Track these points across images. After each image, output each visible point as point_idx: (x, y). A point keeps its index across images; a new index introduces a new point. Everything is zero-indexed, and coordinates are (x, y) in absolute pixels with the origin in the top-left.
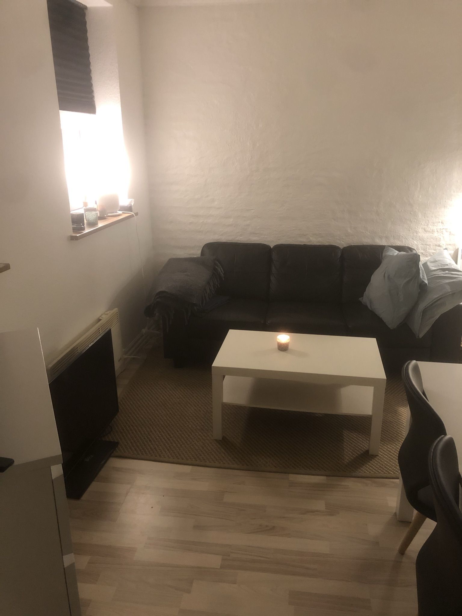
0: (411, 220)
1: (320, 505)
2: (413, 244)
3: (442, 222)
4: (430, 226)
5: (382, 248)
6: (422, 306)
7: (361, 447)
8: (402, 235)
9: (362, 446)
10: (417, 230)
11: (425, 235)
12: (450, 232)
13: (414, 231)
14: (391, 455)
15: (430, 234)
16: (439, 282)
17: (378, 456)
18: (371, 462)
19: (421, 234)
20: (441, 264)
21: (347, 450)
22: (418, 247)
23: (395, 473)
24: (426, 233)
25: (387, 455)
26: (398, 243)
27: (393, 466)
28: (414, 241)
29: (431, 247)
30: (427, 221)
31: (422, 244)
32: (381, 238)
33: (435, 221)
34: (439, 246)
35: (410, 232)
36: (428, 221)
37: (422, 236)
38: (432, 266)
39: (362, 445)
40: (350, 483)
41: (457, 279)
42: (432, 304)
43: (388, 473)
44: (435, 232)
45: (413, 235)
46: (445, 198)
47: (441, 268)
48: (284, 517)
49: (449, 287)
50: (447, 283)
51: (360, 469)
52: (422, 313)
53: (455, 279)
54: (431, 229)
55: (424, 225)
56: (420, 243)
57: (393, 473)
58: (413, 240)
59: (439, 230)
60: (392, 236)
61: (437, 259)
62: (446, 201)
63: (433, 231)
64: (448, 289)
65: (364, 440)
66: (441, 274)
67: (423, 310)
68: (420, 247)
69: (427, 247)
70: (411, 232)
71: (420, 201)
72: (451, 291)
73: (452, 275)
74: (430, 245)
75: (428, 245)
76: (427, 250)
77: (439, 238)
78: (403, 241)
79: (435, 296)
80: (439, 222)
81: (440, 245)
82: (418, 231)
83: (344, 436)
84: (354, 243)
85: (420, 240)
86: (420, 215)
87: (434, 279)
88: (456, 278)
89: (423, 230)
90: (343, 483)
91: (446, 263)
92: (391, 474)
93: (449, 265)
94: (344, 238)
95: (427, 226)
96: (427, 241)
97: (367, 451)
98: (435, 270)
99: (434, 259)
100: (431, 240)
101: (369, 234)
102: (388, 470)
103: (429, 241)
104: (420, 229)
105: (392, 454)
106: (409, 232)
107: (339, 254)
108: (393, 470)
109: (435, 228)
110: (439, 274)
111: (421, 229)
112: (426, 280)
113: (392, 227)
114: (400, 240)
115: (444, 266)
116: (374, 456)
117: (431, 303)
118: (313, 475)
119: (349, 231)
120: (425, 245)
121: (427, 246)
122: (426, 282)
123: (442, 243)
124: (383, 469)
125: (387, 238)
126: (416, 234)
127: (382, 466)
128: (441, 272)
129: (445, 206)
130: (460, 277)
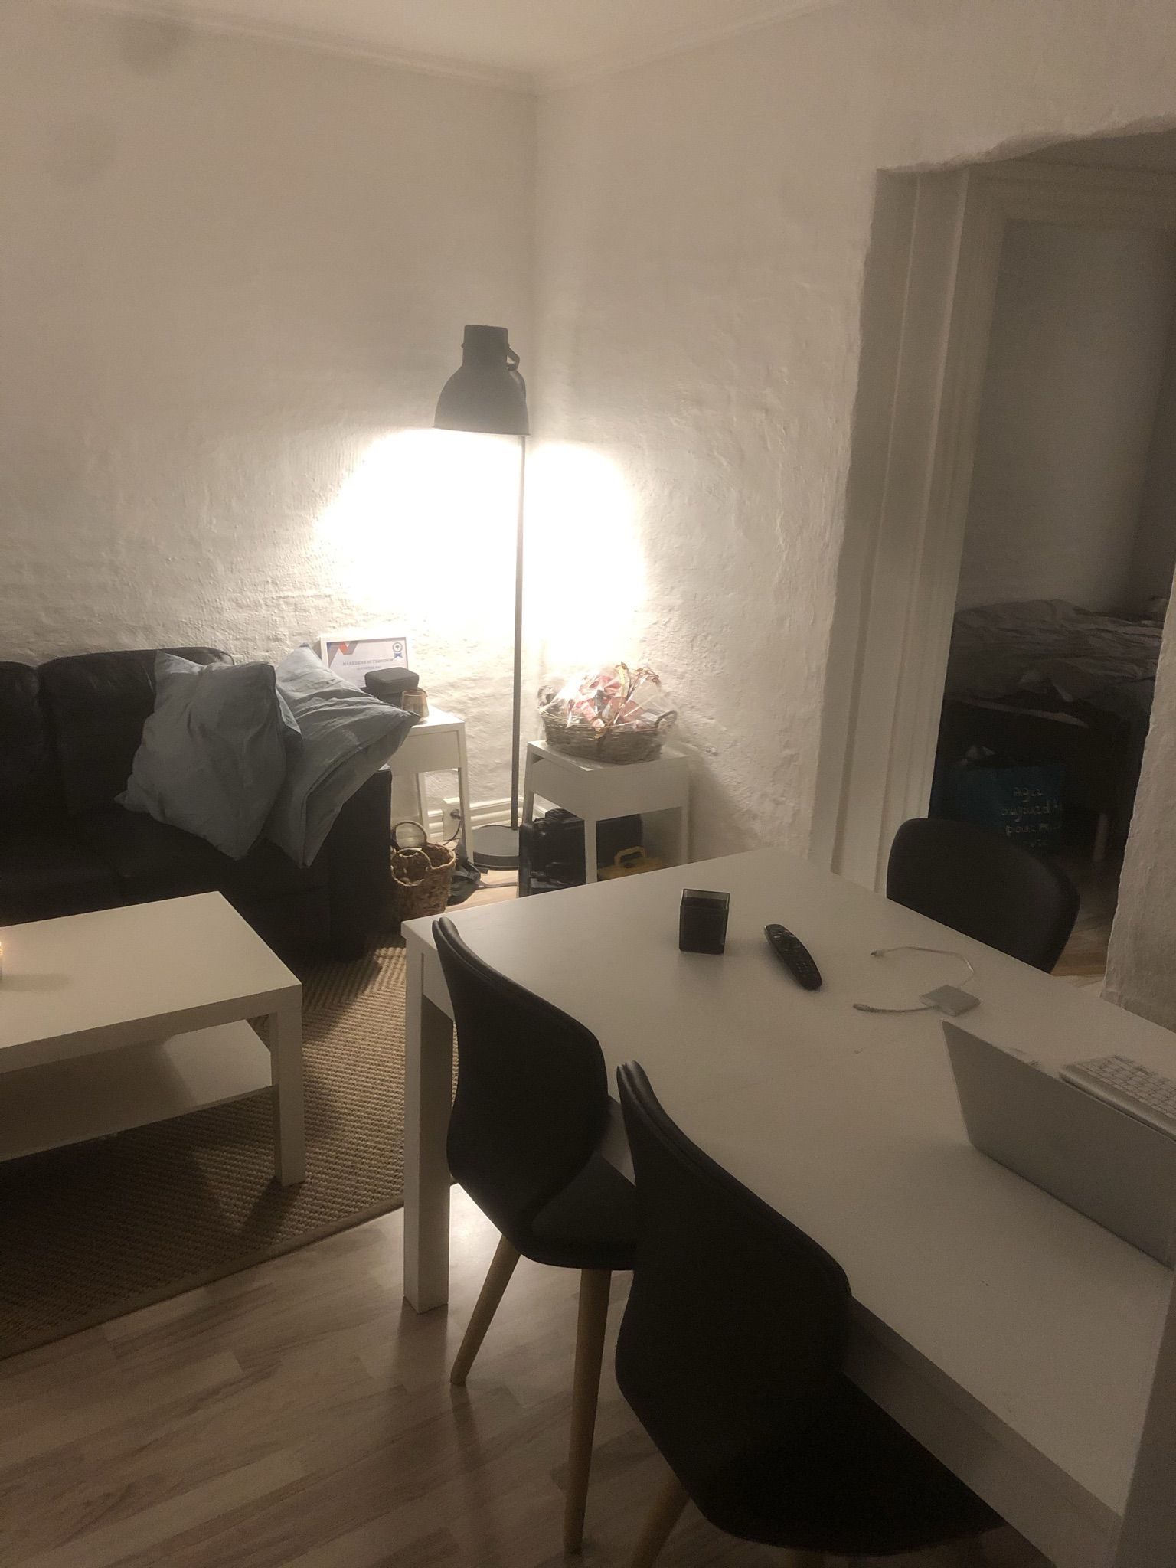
0: (200, 581)
1: (223, 1367)
2: (216, 641)
3: (273, 582)
4: (249, 594)
5: (148, 659)
6: (301, 790)
7: (256, 1177)
8: (185, 619)
9: (255, 1173)
10: (219, 606)
11: (240, 617)
12: (295, 604)
13: (212, 609)
14: (334, 1169)
15: (251, 613)
16: (326, 725)
17: (304, 1182)
18: (296, 1203)
19: (231, 614)
20: (311, 682)
21: (224, 1199)
22: (228, 647)
23: (361, 1207)
24: (240, 610)
25: (323, 1173)
26: (180, 643)
27: (348, 1194)
28: (218, 633)
29: (259, 643)
30: (240, 582)
31: (237, 639)
32: (132, 631)
33: (257, 581)
34: (277, 639)
35: (203, 612)
36: (241, 579)
37: (232, 618)
38: (294, 691)
39: (255, 1170)
40: (269, 1277)
41: (364, 713)
42: (325, 780)
43: (346, 1214)
44: (260, 606)
45: (210, 618)
46: (273, 525)
47: (316, 692)
48: (142, 1449)
49: (353, 735)
50: (346, 726)
51: (278, 1233)
52: (305, 805)
53: (359, 713)
54: (252, 599)
55: (234, 591)
56: (231, 637)
57: (357, 1210)
58: (213, 631)
59: (269, 602)
60: (161, 624)
61: (296, 672)
62: (275, 532)
63: (257, 605)
64: (352, 739)
65: (255, 1157)
66: (322, 705)
67: (309, 797)
68: (232, 646)
69: (247, 644)
70: (205, 610)
71: (216, 531)
72: (359, 743)
73: (350, 705)
74: (256, 638)
75: (251, 640)
76: (251, 652)
77: (272, 620)
78: (190, 634)
79: (329, 761)
80: (268, 582)
81: (279, 636)
82: (222, 608)
83: (201, 1166)
84: (63, 652)
85: (230, 628)
86: (220, 567)
87: (310, 719)
88: (361, 711)
89: (234, 604)
90: (256, 1285)
91: (323, 678)
92: (355, 1212)
93: (331, 682)
94: (32, 640)
95: (241, 593)
96: (247, 631)
97: (275, 1182)
98: (303, 700)
99: (289, 672)
100: (256, 626)
101: (100, 623)
102: (343, 1207)
103: (251, 630)
104: (227, 601)
105: (335, 1166)
106: (201, 612)
107: (35, 685)
108: (354, 1203)
109: (260, 598)
110: (316, 708)
111: (229, 600)
112: (295, 725)
113: (157, 603)
114: (182, 632)
115: (322, 687)
116: (296, 1187)
117: (322, 779)
118: (170, 1297)
119: (44, 619)
120: (244, 639)
121: (249, 643)
122: (297, 729)
123: (283, 631)
124: (332, 1209)
125: (148, 630)
126: (218, 616)
127: (324, 1203)
128: (322, 702)
129: (274, 544)
130: (369, 708)
